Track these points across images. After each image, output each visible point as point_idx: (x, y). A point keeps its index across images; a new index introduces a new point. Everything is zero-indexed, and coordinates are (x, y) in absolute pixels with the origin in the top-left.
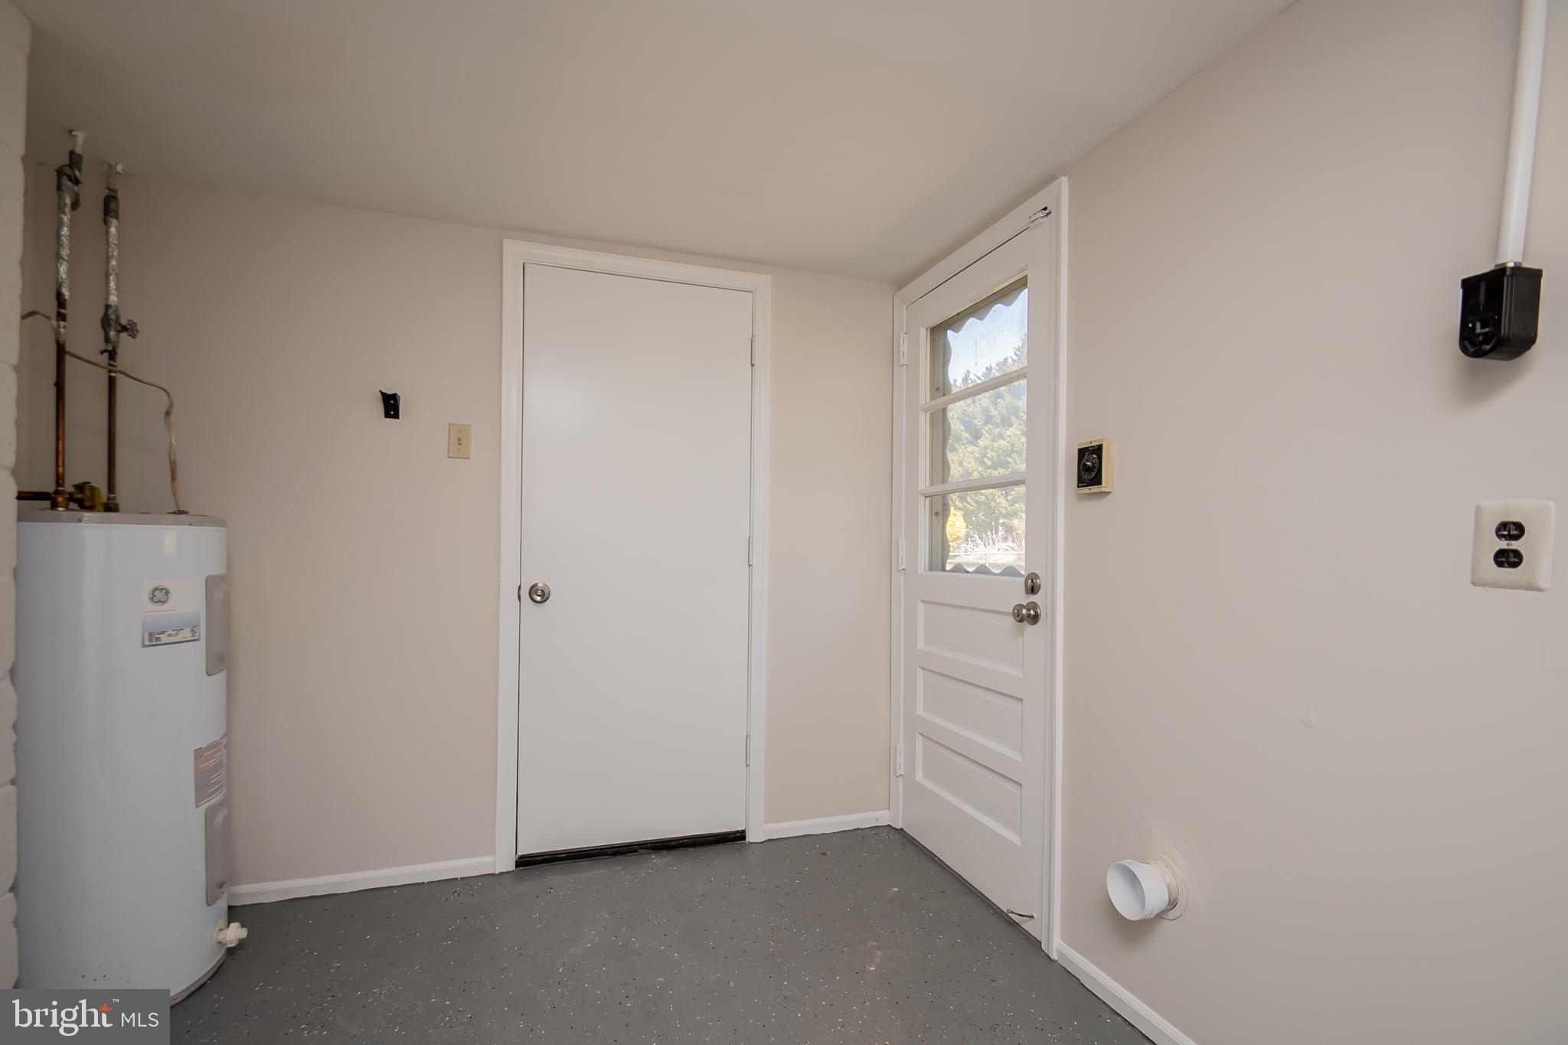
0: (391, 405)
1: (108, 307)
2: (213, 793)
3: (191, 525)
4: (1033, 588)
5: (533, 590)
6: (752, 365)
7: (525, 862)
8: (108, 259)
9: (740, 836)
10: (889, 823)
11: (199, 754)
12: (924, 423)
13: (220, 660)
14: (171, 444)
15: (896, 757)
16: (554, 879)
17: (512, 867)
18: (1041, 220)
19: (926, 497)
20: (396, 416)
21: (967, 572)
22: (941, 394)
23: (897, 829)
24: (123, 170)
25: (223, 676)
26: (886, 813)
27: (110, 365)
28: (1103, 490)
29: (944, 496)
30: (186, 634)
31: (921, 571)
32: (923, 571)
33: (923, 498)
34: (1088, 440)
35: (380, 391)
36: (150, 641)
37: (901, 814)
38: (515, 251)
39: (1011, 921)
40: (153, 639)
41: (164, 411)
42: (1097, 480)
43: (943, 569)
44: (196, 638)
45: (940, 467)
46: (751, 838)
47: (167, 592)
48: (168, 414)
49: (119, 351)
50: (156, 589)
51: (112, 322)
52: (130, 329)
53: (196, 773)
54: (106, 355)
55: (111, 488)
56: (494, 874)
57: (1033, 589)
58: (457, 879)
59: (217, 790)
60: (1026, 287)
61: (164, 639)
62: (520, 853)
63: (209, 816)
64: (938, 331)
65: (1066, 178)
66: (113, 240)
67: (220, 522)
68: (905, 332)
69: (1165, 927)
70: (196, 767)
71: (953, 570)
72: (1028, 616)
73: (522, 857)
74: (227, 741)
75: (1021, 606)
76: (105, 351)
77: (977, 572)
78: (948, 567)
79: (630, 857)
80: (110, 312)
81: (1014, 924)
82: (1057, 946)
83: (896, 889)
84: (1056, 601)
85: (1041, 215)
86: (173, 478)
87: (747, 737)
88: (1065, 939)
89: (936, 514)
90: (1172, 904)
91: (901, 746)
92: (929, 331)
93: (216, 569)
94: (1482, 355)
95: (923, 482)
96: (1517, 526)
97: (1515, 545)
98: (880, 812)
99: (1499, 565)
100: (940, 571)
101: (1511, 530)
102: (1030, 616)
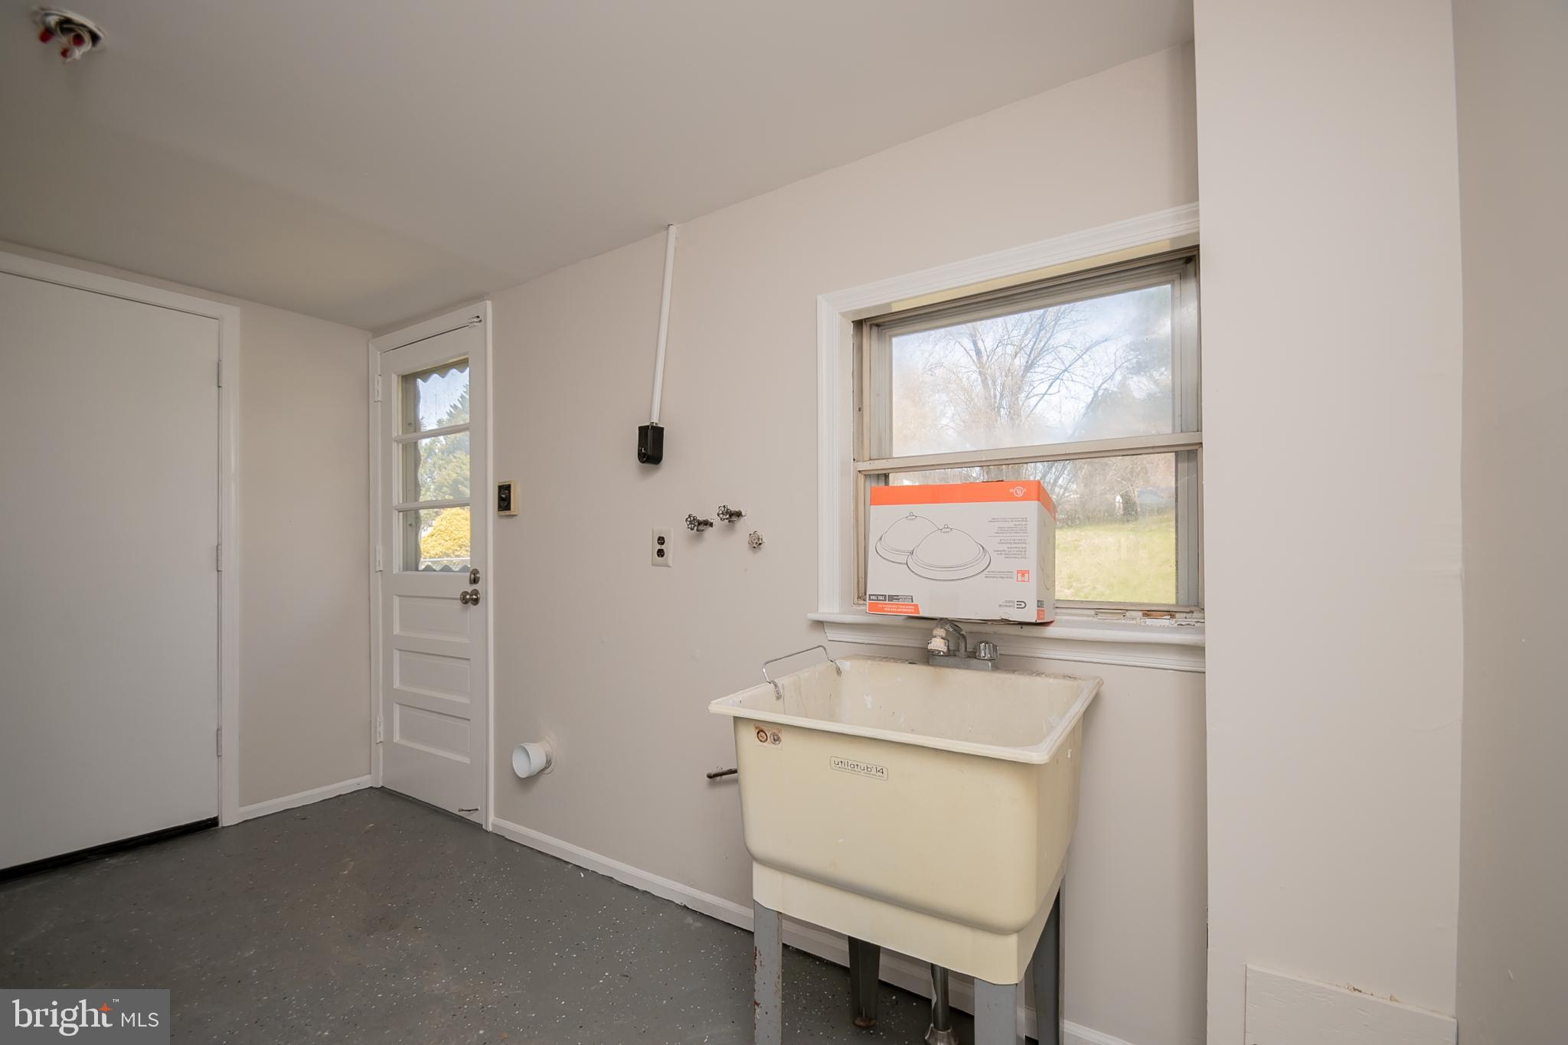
4: (475, 579)
6: (219, 386)
9: (213, 823)
10: (370, 785)
12: (397, 451)
15: (376, 727)
18: (475, 324)
19: (400, 512)
21: (435, 571)
22: (413, 429)
23: (377, 788)
26: (368, 777)
28: (512, 514)
29: (416, 511)
31: (396, 571)
32: (397, 571)
33: (396, 512)
34: (504, 481)
37: (381, 774)
39: (463, 820)
42: (508, 508)
43: (417, 569)
45: (413, 487)
46: (225, 822)
57: (475, 581)
60: (468, 366)
64: (409, 380)
65: (489, 300)
68: (379, 373)
69: (544, 779)
71: (424, 570)
72: (471, 599)
75: (466, 593)
77: (442, 570)
78: (422, 567)
81: (461, 819)
82: (492, 821)
84: (488, 588)
85: (475, 319)
87: (218, 730)
88: (496, 814)
89: (410, 525)
90: (549, 763)
91: (381, 718)
92: (400, 378)
94: (643, 462)
95: (397, 498)
96: (663, 538)
97: (663, 547)
98: (361, 778)
99: (658, 556)
100: (412, 570)
101: (661, 541)
102: (472, 599)
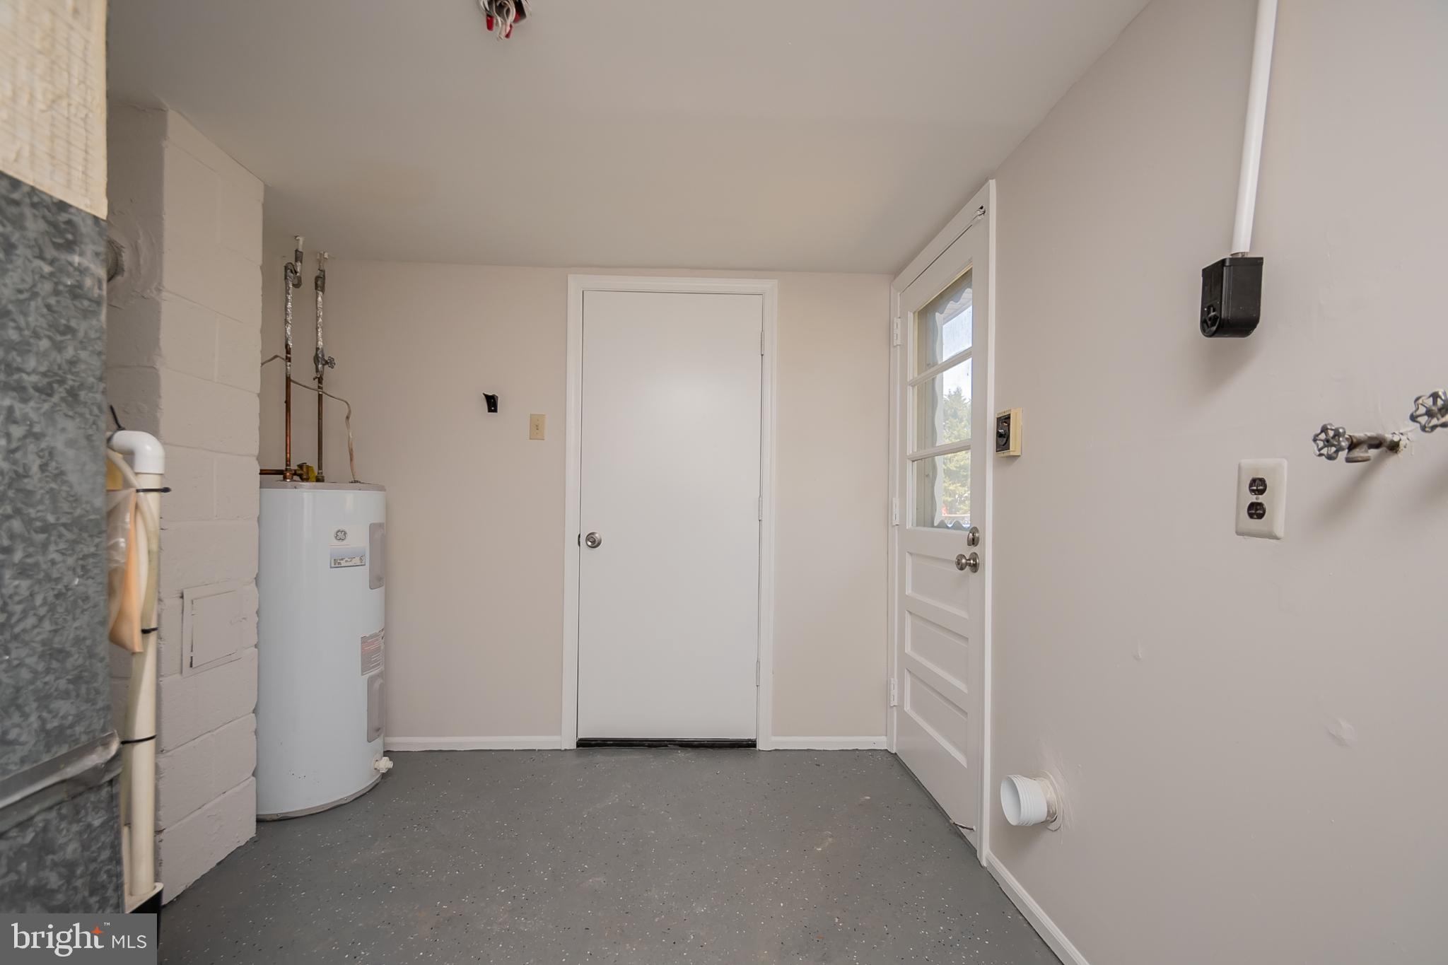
0: (492, 403)
1: (317, 349)
2: (373, 667)
3: (360, 490)
4: (973, 540)
5: (590, 537)
6: (762, 355)
7: (584, 744)
8: (317, 318)
9: (751, 744)
10: (886, 748)
11: (364, 640)
12: (912, 395)
13: (379, 579)
14: (349, 437)
15: (891, 690)
16: (602, 759)
17: (574, 747)
18: (979, 218)
19: (913, 461)
20: (495, 411)
21: (948, 528)
23: (890, 752)
24: (328, 255)
25: (382, 589)
26: (883, 738)
27: (319, 387)
28: (1012, 454)
29: (932, 459)
30: (357, 561)
31: (909, 526)
32: (911, 526)
33: (911, 462)
34: (1003, 411)
35: (484, 394)
36: (335, 564)
37: (895, 738)
38: (575, 283)
39: (960, 833)
40: (337, 563)
41: (345, 416)
42: (1007, 446)
43: (931, 525)
44: (363, 564)
46: (760, 746)
47: (345, 534)
48: (348, 418)
49: (324, 378)
50: (339, 531)
51: (320, 359)
52: (330, 363)
53: (362, 652)
54: (317, 380)
55: (320, 467)
56: (560, 750)
57: (974, 542)
58: (535, 750)
59: (376, 666)
60: (971, 282)
61: (343, 563)
62: (580, 737)
63: (371, 682)
64: (926, 313)
65: (994, 180)
66: (320, 305)
67: (381, 488)
68: (899, 316)
70: (362, 649)
71: (938, 527)
72: (968, 565)
73: (581, 740)
74: (385, 633)
75: (964, 556)
76: (316, 377)
78: (935, 523)
79: (662, 750)
80: (318, 353)
81: (962, 836)
82: (986, 854)
83: (868, 798)
84: (986, 551)
85: (979, 213)
86: (351, 460)
87: (757, 662)
88: (992, 849)
90: (1052, 817)
91: (895, 680)
92: (917, 314)
93: (377, 518)
94: (1212, 335)
95: (912, 448)
96: (1262, 481)
97: (1261, 499)
98: (877, 737)
99: (1251, 516)
100: (928, 527)
101: (1258, 485)
102: (970, 565)
